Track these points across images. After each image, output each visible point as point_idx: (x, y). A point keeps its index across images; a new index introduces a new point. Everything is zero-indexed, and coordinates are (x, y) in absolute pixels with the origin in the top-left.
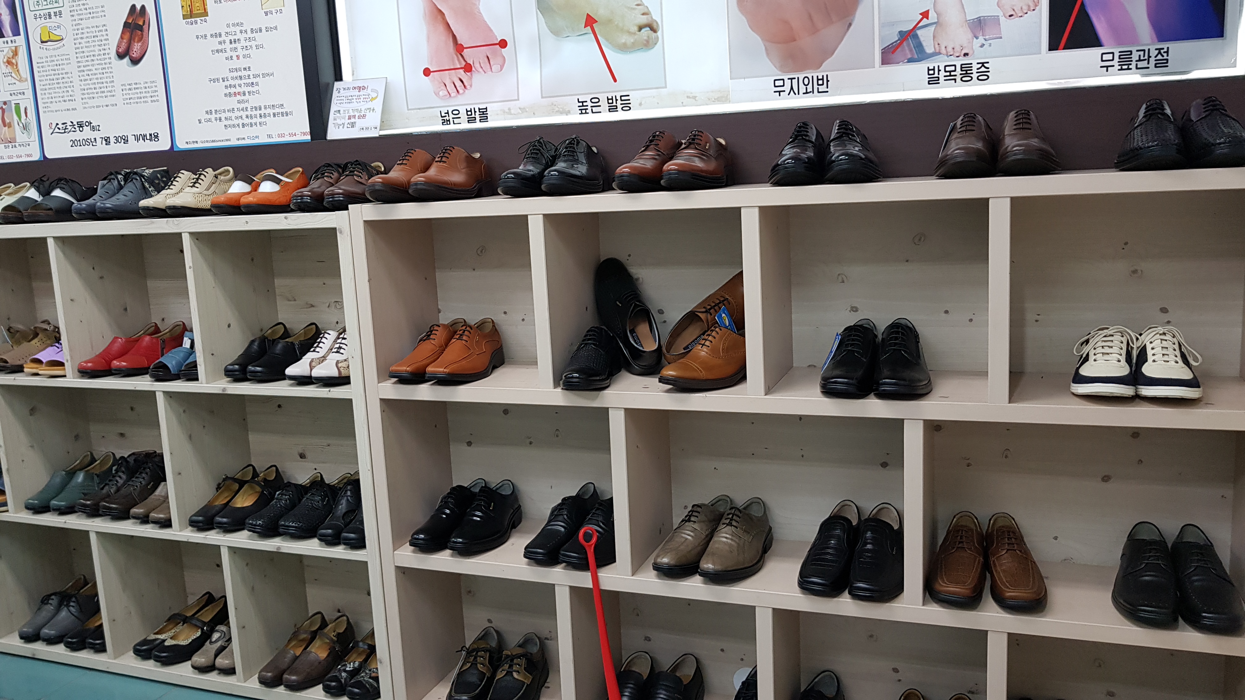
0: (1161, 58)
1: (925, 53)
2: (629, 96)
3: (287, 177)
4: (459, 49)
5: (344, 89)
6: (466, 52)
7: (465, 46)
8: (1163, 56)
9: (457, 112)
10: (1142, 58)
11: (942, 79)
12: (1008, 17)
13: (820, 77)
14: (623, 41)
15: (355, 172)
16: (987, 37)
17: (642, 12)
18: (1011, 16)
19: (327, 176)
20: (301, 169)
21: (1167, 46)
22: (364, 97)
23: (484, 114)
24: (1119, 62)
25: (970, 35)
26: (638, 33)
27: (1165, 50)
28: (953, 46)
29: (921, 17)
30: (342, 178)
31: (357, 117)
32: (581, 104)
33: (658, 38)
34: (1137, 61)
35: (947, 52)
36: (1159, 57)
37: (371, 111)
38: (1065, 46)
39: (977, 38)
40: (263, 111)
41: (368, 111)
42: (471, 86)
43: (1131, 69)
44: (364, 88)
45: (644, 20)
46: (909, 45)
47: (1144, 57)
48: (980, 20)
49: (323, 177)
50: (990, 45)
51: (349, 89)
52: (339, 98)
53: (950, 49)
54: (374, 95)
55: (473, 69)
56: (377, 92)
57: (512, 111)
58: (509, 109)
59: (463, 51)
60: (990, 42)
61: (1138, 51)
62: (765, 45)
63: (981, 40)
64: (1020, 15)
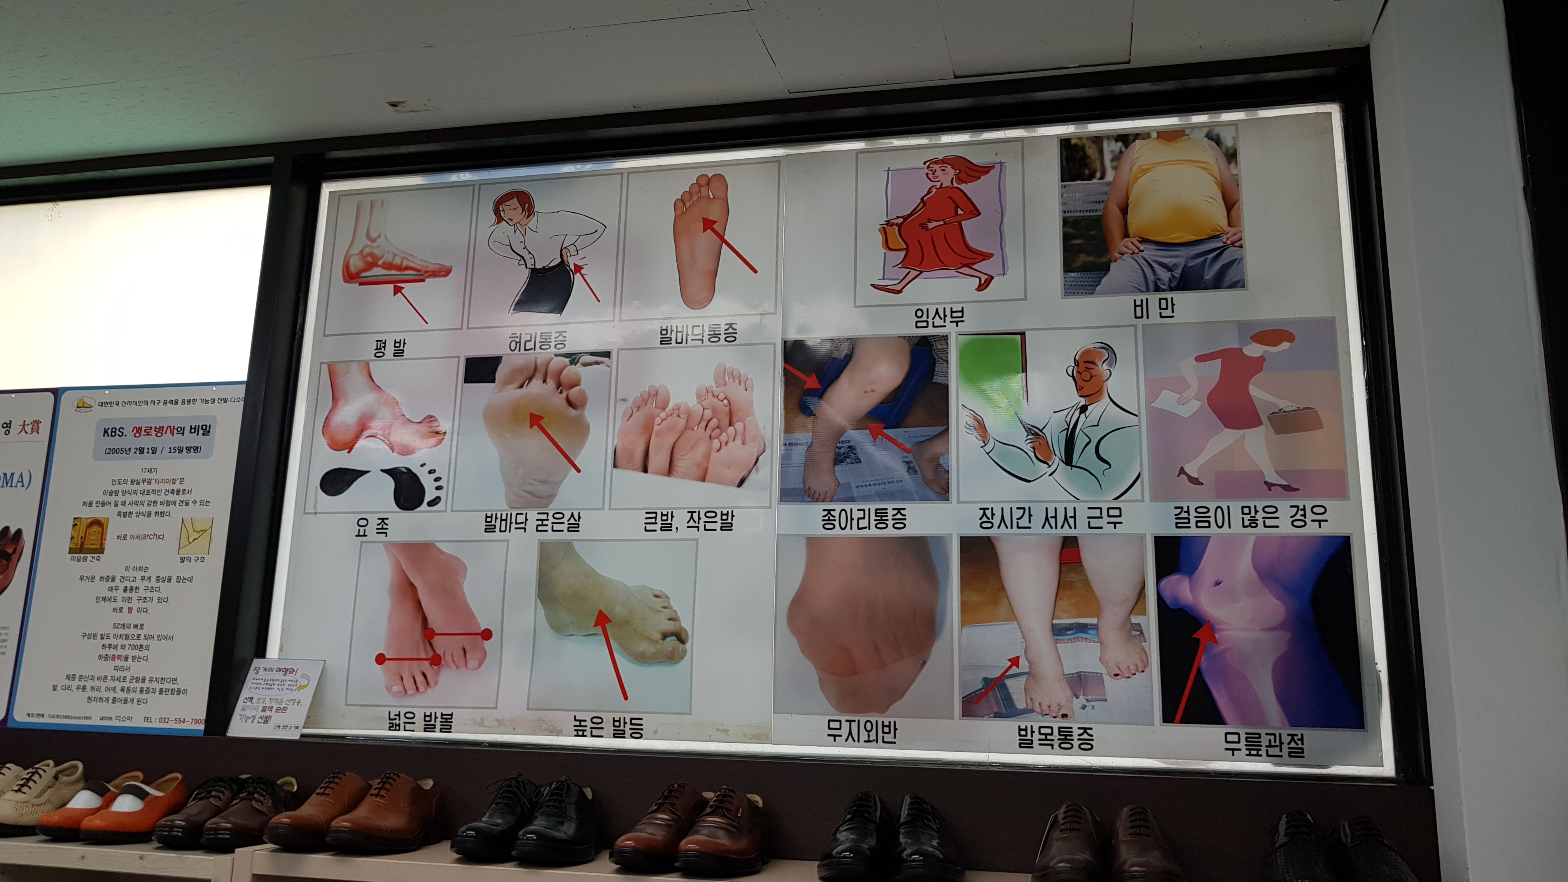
0: (1295, 746)
1: (1017, 709)
2: (641, 719)
3: (157, 788)
4: (428, 634)
5: (265, 669)
6: (437, 640)
7: (436, 632)
8: (1297, 744)
9: (411, 715)
10: (1273, 744)
11: (1036, 743)
12: (1114, 677)
13: (886, 723)
14: (642, 649)
15: (256, 795)
16: (1089, 697)
17: (669, 617)
18: (1116, 675)
19: (215, 797)
20: (179, 776)
21: (1302, 732)
22: (290, 683)
23: (447, 723)
24: (1246, 745)
25: (1069, 693)
26: (662, 642)
27: (1299, 737)
28: (1048, 703)
29: (1010, 663)
30: (235, 802)
31: (274, 710)
32: (578, 723)
33: (686, 651)
34: (1267, 746)
35: (1041, 710)
36: (1293, 745)
37: (296, 704)
38: (1181, 719)
39: (1077, 698)
40: (147, 684)
41: (291, 703)
42: (436, 683)
43: (1261, 756)
44: (292, 671)
45: (669, 626)
46: (995, 697)
47: (1275, 742)
48: (1080, 676)
49: (209, 798)
50: (1093, 707)
51: (271, 669)
52: (255, 681)
53: (1045, 707)
54: (303, 682)
55: (443, 662)
56: (308, 678)
57: (486, 723)
58: (482, 719)
59: (432, 638)
60: (1092, 703)
61: (1267, 734)
62: (819, 676)
63: (1082, 700)
64: (1127, 675)
